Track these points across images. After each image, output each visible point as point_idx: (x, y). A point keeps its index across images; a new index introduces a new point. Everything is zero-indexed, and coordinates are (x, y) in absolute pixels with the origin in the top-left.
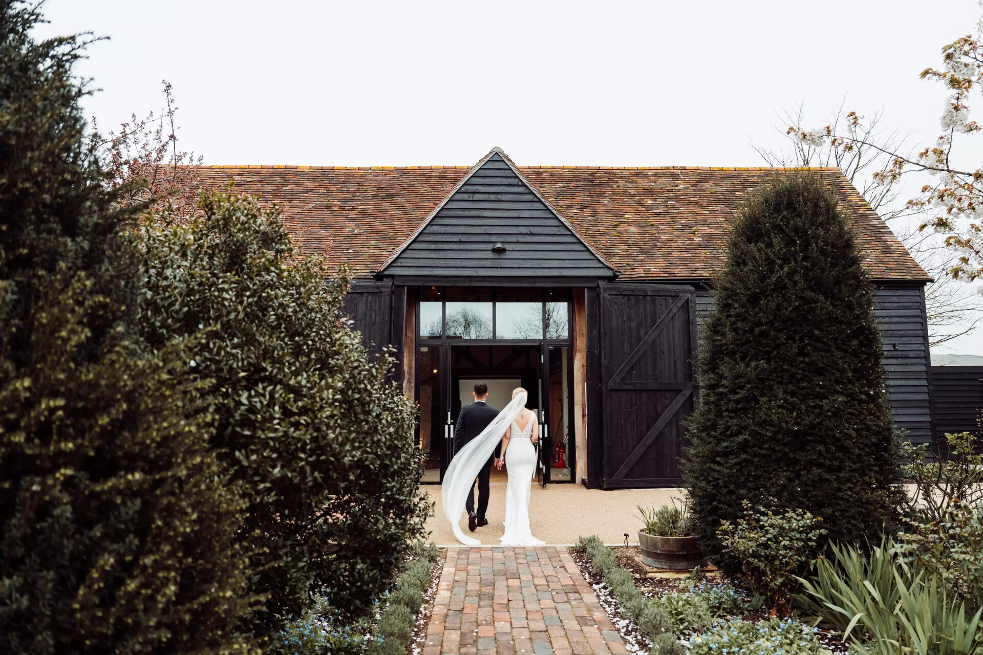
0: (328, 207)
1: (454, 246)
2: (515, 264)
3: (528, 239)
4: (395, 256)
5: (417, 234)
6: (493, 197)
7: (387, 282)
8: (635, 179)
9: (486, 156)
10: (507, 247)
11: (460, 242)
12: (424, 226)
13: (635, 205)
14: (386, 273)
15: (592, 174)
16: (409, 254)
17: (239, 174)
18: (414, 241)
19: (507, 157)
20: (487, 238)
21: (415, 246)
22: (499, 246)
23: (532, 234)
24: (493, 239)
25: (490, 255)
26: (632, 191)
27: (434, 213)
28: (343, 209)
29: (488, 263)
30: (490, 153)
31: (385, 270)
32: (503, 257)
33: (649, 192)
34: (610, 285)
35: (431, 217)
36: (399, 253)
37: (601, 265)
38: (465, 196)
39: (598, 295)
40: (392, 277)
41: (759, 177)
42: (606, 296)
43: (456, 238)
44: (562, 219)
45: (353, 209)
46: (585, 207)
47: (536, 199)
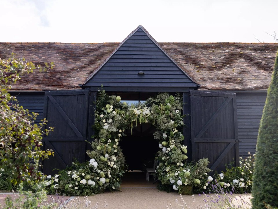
0: (67, 59)
1: (119, 73)
2: (148, 81)
3: (155, 69)
4: (91, 77)
5: (101, 67)
6: (138, 49)
7: (87, 90)
8: (206, 47)
9: (135, 30)
10: (145, 73)
11: (122, 70)
12: (105, 63)
13: (206, 59)
14: (87, 85)
15: (186, 46)
16: (97, 76)
17: (28, 46)
18: (100, 70)
19: (145, 30)
20: (135, 69)
21: (101, 72)
22: (141, 72)
23: (157, 67)
24: (138, 69)
25: (137, 77)
26: (205, 53)
27: (110, 57)
28: (74, 61)
29: (136, 81)
30: (137, 28)
31: (86, 83)
32: (143, 77)
33: (212, 53)
34: (195, 91)
35: (109, 59)
36: (93, 76)
37: (191, 82)
38: (125, 49)
39: (189, 96)
40: (90, 87)
41: (262, 46)
42: (193, 96)
43: (120, 69)
44: (172, 60)
45: (78, 60)
46: (183, 60)
47: (159, 50)
